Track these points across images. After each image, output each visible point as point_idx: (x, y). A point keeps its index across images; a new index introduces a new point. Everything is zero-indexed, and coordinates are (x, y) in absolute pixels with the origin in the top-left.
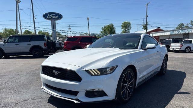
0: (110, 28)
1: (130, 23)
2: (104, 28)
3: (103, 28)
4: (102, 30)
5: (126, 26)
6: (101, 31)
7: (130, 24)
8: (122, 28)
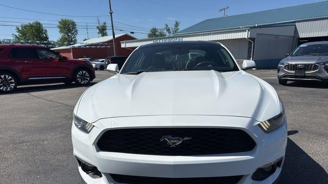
0: (36, 30)
1: (73, 22)
2: (20, 29)
3: (18, 29)
4: (17, 34)
5: (68, 28)
6: (15, 35)
7: (74, 24)
8: (61, 31)
